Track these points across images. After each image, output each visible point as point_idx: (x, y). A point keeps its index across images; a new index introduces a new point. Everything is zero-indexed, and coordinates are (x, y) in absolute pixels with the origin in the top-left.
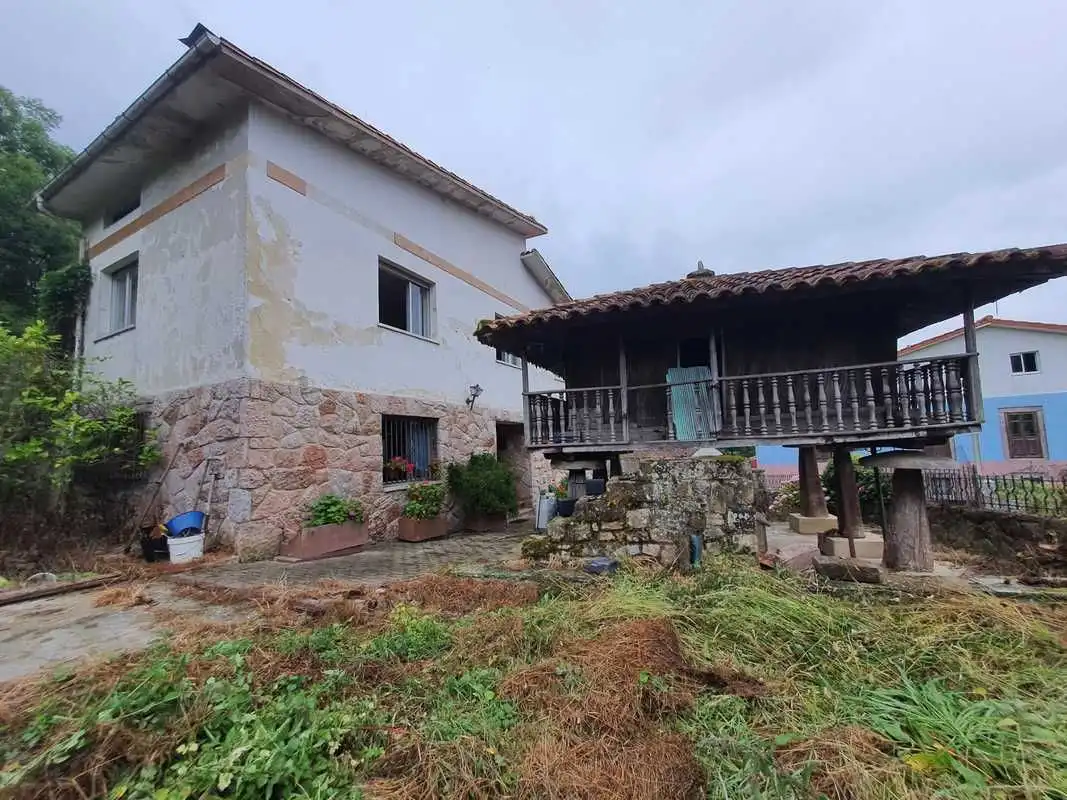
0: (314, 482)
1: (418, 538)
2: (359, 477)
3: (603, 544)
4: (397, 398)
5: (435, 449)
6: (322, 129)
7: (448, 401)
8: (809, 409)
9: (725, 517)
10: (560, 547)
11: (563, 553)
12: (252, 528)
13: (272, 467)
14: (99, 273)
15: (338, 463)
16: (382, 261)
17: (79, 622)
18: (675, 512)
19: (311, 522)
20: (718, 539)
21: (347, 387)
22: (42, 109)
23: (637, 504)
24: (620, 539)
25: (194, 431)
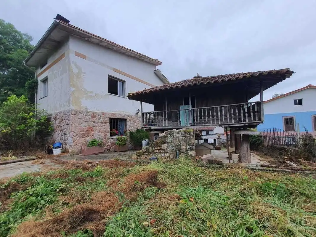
0: (90, 136)
1: (119, 151)
2: (102, 135)
3: (155, 153)
4: (114, 113)
5: (126, 127)
6: (90, 41)
7: (130, 114)
8: (215, 117)
9: (186, 147)
10: (145, 153)
11: (146, 155)
12: (73, 147)
13: (78, 132)
14: (40, 81)
15: (97, 131)
16: (109, 76)
17: (27, 167)
18: (174, 145)
19: (88, 146)
20: (184, 152)
21: (99, 111)
22: (28, 36)
23: (164, 143)
24: (160, 152)
25: (60, 123)
